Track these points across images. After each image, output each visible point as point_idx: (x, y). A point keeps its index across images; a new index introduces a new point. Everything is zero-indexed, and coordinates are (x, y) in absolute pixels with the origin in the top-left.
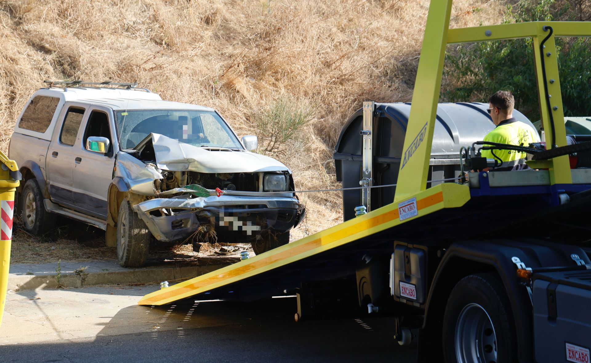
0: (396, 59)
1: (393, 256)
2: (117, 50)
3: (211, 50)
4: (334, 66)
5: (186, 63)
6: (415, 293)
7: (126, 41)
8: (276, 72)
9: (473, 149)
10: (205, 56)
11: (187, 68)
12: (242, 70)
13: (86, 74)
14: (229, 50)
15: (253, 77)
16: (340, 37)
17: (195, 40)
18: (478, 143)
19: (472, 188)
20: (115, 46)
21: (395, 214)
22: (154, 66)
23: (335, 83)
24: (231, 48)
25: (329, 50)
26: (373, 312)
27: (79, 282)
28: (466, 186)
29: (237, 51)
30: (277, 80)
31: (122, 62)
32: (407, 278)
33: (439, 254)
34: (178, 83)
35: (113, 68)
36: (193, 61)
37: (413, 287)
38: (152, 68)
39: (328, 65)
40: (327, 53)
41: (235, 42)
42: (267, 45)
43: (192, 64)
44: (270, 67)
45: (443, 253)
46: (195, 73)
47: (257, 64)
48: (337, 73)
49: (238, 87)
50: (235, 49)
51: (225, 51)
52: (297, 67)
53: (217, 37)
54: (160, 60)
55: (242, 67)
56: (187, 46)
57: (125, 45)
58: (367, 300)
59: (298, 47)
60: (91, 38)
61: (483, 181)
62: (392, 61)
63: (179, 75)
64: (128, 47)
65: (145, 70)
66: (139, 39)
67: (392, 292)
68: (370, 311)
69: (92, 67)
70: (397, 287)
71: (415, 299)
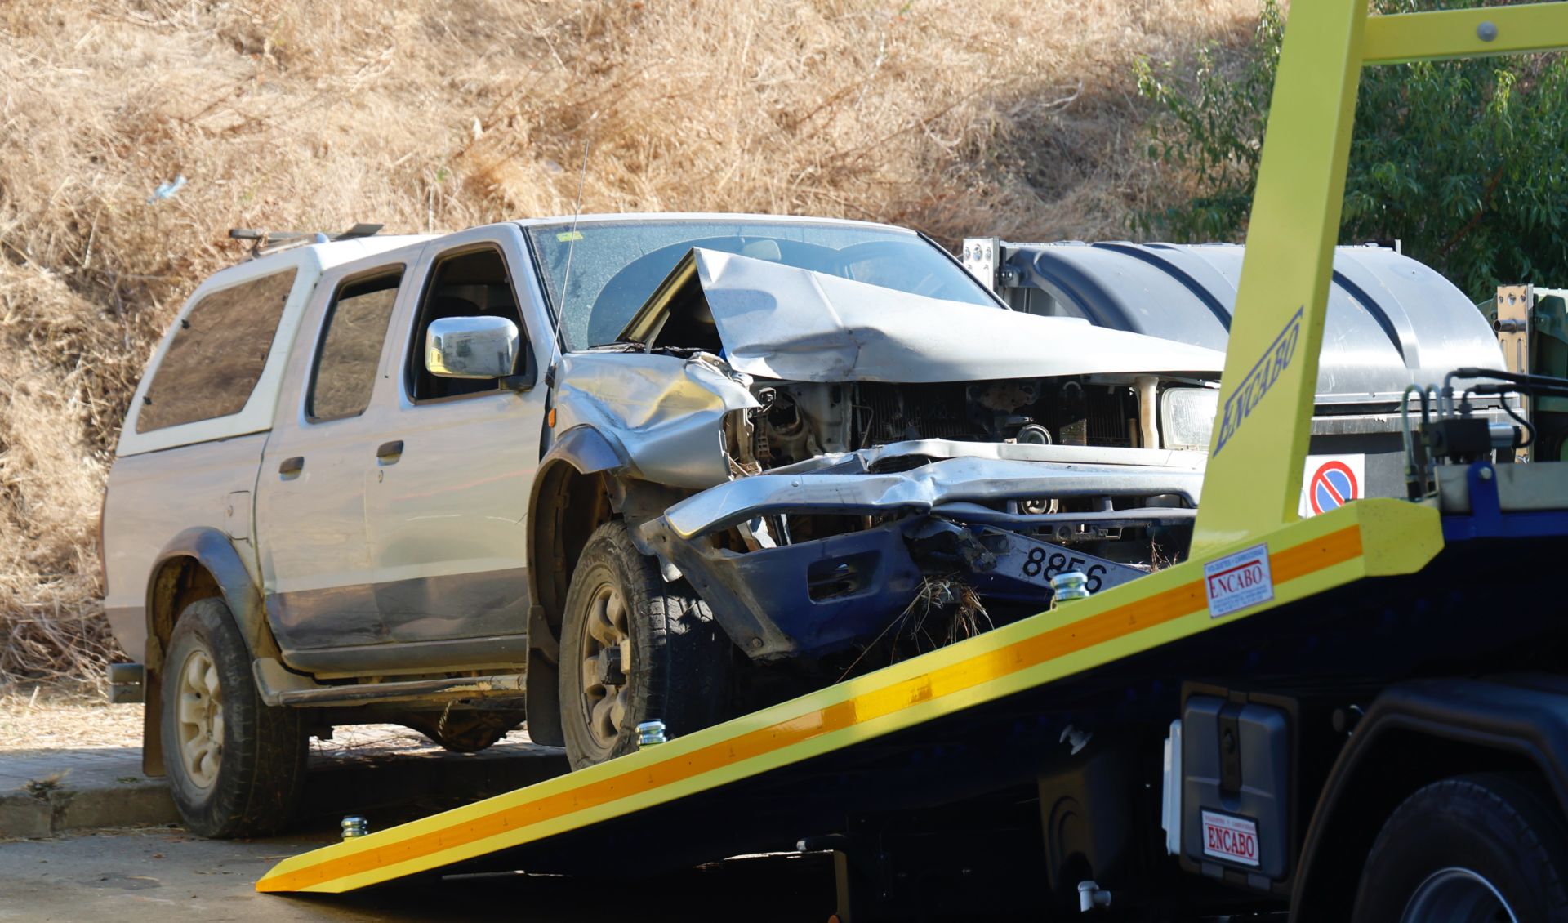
0: (1001, 107)
1: (1176, 728)
2: (113, 70)
3: (419, 74)
4: (806, 129)
5: (341, 114)
6: (1253, 845)
7: (141, 42)
8: (632, 145)
9: (1448, 392)
10: (399, 90)
11: (344, 130)
12: (523, 136)
13: (15, 144)
14: (476, 73)
15: (558, 159)
16: (825, 36)
17: (364, 40)
18: (1463, 374)
19: (1447, 514)
20: (104, 55)
21: (1192, 597)
22: (238, 121)
23: (814, 180)
24: (481, 65)
25: (790, 77)
26: (1096, 907)
27: (42, 821)
28: (1428, 507)
29: (500, 78)
30: (634, 169)
31: (131, 109)
32: (1229, 798)
33: (1338, 718)
34: (318, 176)
35: (101, 125)
36: (361, 106)
37: (1248, 828)
38: (234, 130)
39: (789, 123)
40: (785, 85)
41: (494, 48)
42: (596, 58)
43: (360, 115)
44: (613, 127)
45: (1352, 720)
46: (370, 145)
47: (570, 121)
48: (820, 150)
49: (510, 190)
50: (494, 68)
51: (462, 75)
52: (694, 128)
53: (435, 30)
54: (259, 102)
55: (522, 128)
56: (338, 59)
57: (136, 53)
58: (1078, 869)
59: (697, 67)
60: (24, 28)
61: (1482, 490)
62: (991, 113)
63: (320, 151)
64: (147, 59)
65: (209, 134)
66: (184, 35)
67: (1173, 844)
68: (1085, 905)
69: (33, 123)
70: (1191, 827)
71: (1255, 863)
